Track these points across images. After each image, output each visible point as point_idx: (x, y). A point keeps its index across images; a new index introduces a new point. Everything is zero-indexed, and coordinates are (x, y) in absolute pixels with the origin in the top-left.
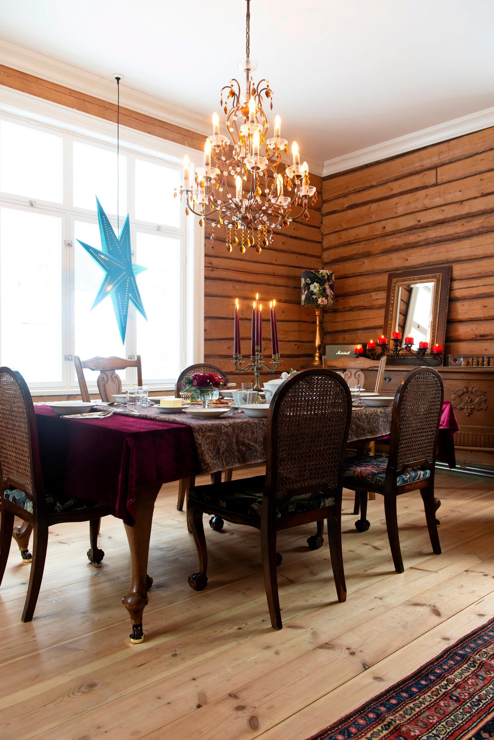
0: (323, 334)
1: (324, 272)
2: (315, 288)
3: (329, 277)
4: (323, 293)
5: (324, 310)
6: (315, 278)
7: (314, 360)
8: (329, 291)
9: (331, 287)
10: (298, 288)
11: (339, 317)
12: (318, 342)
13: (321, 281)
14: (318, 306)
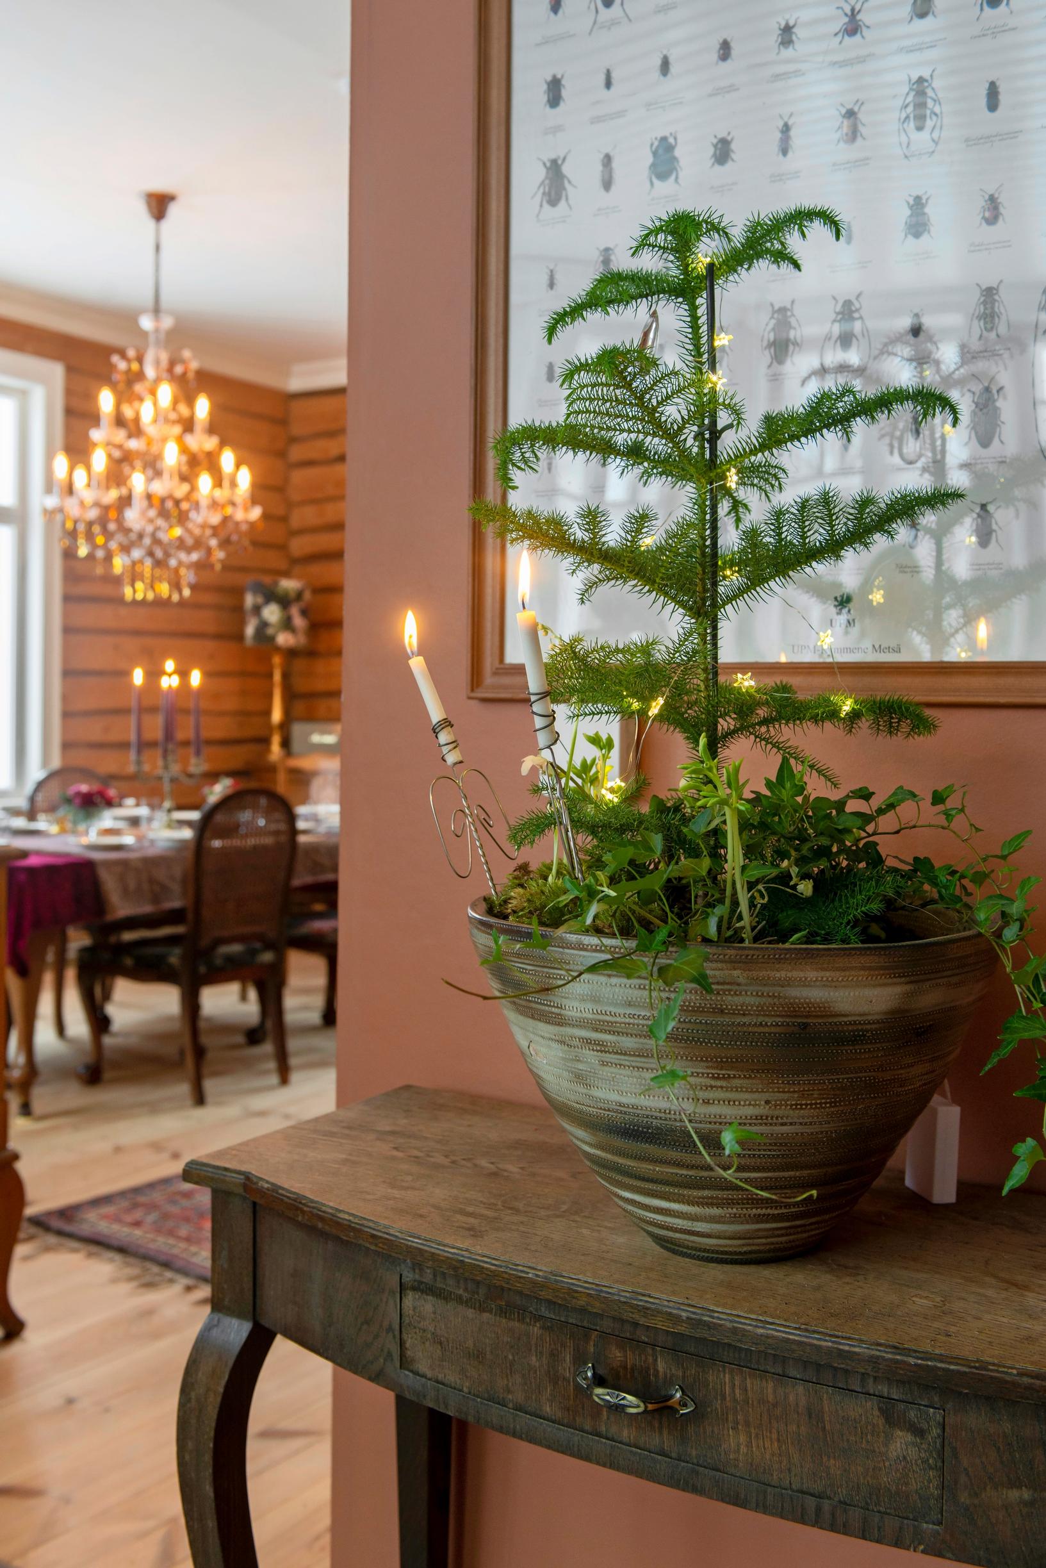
0: (290, 697)
1: (289, 585)
2: (272, 613)
3: (299, 596)
4: (287, 624)
5: (291, 653)
6: (271, 595)
7: (268, 750)
8: (299, 621)
9: (304, 613)
10: (238, 612)
11: (320, 666)
12: (277, 715)
13: (284, 602)
14: (278, 649)
